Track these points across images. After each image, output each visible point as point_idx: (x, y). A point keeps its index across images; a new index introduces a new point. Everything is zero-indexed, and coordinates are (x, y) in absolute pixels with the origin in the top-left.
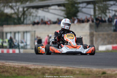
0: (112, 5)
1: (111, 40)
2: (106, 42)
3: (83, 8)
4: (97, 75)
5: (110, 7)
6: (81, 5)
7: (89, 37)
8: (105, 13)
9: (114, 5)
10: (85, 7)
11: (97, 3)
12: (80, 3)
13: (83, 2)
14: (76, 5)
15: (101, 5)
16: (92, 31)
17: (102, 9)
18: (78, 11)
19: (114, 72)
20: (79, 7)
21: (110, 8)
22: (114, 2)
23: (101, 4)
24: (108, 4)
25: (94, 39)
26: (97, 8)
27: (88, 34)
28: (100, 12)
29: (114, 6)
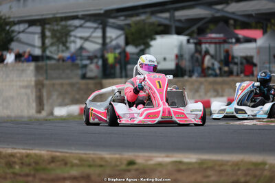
0: (77, 27)
1: (77, 96)
2: (67, 101)
3: (19, 33)
4: (117, 166)
5: (73, 31)
6: (16, 28)
7: (34, 90)
8: (64, 44)
9: (81, 26)
10: (23, 32)
11: (49, 24)
12: (15, 23)
13: (20, 22)
14: (8, 28)
15: (56, 28)
16: (41, 78)
17: (58, 35)
18: (12, 40)
19: (151, 160)
20: (13, 31)
21: (73, 33)
22: (82, 22)
23: (57, 25)
24: (70, 26)
25: (45, 94)
26: (48, 34)
27: (33, 83)
28: (55, 40)
29: (79, 29)
